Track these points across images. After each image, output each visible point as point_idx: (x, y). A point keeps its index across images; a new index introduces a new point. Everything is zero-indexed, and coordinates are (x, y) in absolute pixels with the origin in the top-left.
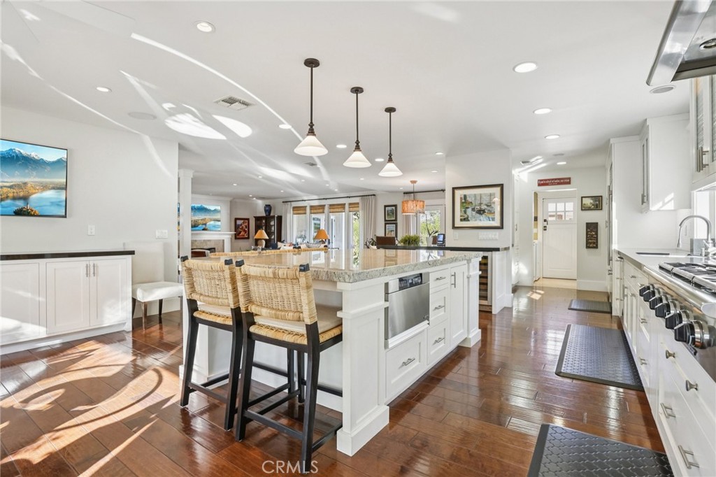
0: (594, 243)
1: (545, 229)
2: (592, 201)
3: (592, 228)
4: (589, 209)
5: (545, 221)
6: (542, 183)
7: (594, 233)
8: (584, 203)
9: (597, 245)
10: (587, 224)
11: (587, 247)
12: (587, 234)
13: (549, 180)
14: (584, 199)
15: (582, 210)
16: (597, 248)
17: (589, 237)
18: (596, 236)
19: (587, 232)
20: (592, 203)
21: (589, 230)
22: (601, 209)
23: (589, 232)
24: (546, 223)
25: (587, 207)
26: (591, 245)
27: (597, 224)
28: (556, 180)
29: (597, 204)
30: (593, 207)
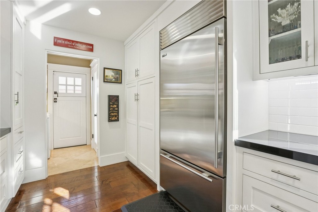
0: (116, 116)
1: (55, 100)
2: (113, 74)
3: (114, 101)
4: (111, 82)
5: (55, 93)
7: (115, 106)
8: (106, 74)
10: (109, 96)
11: (110, 121)
12: (109, 108)
13: (69, 41)
14: (106, 70)
15: (104, 81)
16: (118, 121)
17: (111, 110)
18: (117, 109)
19: (109, 105)
20: (114, 76)
21: (111, 103)
22: (121, 83)
23: (111, 104)
24: (57, 95)
25: (109, 79)
26: (113, 119)
27: (118, 97)
28: (78, 43)
29: (117, 77)
30: (114, 80)
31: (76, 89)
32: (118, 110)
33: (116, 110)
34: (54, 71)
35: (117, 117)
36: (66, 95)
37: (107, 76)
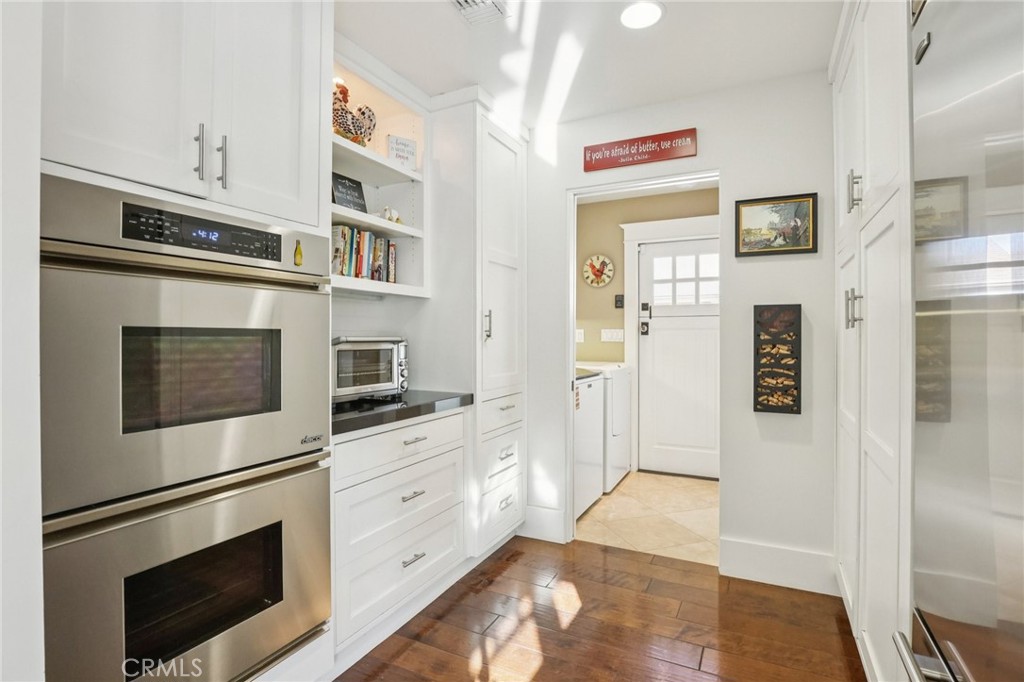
0: (785, 391)
1: (644, 329)
2: (776, 218)
3: (777, 328)
4: (766, 251)
5: (645, 307)
6: (597, 161)
7: (784, 350)
8: (744, 225)
9: (797, 400)
10: (759, 311)
11: (760, 407)
12: (759, 356)
13: (621, 144)
14: (744, 210)
15: (738, 254)
16: (798, 412)
17: (765, 366)
18: (792, 362)
19: (758, 345)
20: (779, 226)
21: (767, 337)
22: (814, 250)
23: (766, 342)
24: (648, 312)
25: (757, 243)
26: (774, 400)
27: (796, 309)
28: (646, 143)
29: (796, 228)
30: (780, 241)
31: (701, 292)
32: (797, 368)
33: (788, 367)
34: (639, 245)
35: (792, 395)
36: (675, 311)
37: (749, 232)
